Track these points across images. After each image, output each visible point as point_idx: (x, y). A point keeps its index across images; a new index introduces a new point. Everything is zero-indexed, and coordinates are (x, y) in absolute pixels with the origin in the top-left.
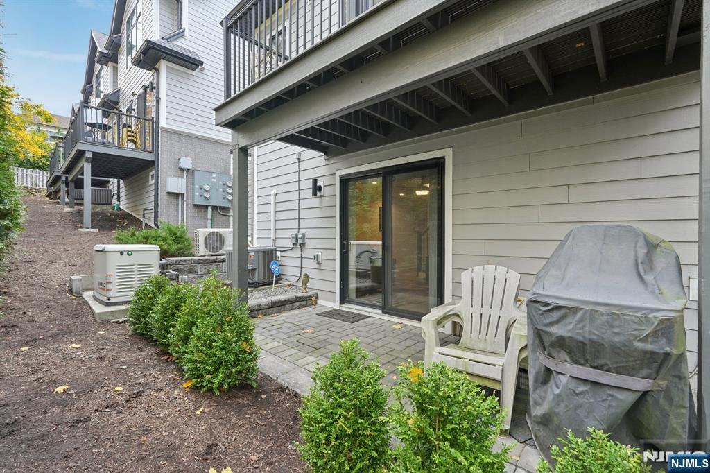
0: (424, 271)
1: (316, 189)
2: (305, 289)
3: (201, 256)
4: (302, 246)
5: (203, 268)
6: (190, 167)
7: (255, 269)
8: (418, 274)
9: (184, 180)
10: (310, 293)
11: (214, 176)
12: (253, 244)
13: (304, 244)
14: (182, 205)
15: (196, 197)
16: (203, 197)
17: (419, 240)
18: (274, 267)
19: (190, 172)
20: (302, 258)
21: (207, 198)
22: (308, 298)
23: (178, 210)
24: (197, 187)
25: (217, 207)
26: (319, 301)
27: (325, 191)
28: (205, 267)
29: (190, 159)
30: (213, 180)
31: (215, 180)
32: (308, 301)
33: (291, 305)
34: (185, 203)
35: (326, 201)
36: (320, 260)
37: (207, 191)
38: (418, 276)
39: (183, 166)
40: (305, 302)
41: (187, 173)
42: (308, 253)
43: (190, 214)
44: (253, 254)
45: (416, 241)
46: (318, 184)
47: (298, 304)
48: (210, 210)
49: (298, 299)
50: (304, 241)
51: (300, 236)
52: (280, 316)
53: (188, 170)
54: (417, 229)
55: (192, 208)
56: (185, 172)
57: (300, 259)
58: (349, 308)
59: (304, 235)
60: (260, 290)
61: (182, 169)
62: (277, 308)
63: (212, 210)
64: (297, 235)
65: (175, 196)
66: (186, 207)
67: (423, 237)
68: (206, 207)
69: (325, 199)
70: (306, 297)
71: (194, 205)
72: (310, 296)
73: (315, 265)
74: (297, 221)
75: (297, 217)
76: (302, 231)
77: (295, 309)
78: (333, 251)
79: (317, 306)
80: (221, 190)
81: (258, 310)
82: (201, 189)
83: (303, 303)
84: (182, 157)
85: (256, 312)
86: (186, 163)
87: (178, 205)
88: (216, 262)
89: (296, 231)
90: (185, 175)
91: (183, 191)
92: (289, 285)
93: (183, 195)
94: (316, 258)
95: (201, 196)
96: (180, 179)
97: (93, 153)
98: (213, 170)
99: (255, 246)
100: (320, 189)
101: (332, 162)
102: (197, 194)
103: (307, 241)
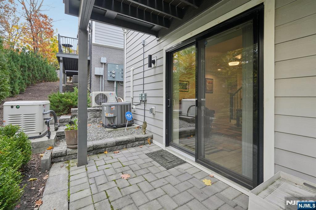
0: (235, 119)
1: (151, 62)
2: (144, 131)
3: (93, 107)
4: (145, 102)
5: (91, 115)
6: (105, 62)
7: (116, 117)
8: (230, 120)
9: (103, 69)
10: (148, 134)
11: (117, 66)
12: (124, 101)
13: (146, 101)
14: (102, 81)
15: (108, 77)
16: (112, 77)
17: (232, 98)
18: (128, 115)
19: (106, 65)
20: (145, 110)
21: (113, 77)
22: (145, 139)
23: (100, 83)
24: (109, 72)
25: (119, 81)
26: (154, 141)
27: (158, 63)
28: (92, 114)
29: (106, 58)
30: (117, 68)
31: (118, 68)
32: (145, 141)
33: (132, 144)
34: (103, 80)
35: (158, 70)
36: (154, 112)
37: (114, 74)
38: (230, 122)
39: (102, 61)
40: (143, 142)
41: (104, 65)
42: (148, 107)
43: (106, 85)
44: (114, 107)
45: (229, 99)
46: (153, 59)
47: (137, 143)
48: (115, 83)
49: (137, 140)
50: (145, 98)
51: (143, 95)
52: (120, 153)
53: (105, 64)
54: (230, 91)
55: (107, 83)
56: (103, 65)
57: (144, 111)
58: (172, 150)
59: (146, 95)
60: (117, 130)
61: (102, 63)
62: (121, 146)
63: (116, 83)
64: (142, 94)
65: (98, 76)
66: (104, 82)
67: (234, 96)
68: (114, 82)
69: (157, 69)
70: (144, 138)
71: (108, 81)
72: (147, 137)
73: (151, 115)
74: (143, 85)
75: (143, 84)
76: (145, 92)
77: (135, 146)
78: (161, 106)
79: (152, 144)
80: (121, 73)
81: (105, 148)
82: (111, 73)
83: (141, 142)
84: (102, 57)
85: (104, 149)
86: (104, 60)
87: (100, 81)
88: (99, 111)
89: (142, 92)
90: (103, 66)
91: (102, 74)
92: (138, 127)
93: (102, 76)
94: (151, 110)
95: (111, 76)
96: (100, 68)
97: (63, 57)
98: (117, 63)
99: (125, 102)
100: (154, 62)
101: (161, 41)
102: (109, 75)
103: (148, 99)
